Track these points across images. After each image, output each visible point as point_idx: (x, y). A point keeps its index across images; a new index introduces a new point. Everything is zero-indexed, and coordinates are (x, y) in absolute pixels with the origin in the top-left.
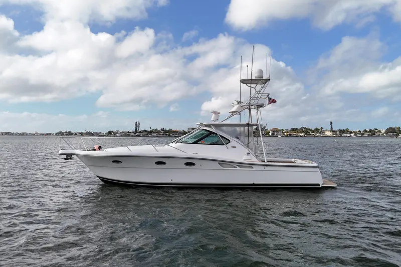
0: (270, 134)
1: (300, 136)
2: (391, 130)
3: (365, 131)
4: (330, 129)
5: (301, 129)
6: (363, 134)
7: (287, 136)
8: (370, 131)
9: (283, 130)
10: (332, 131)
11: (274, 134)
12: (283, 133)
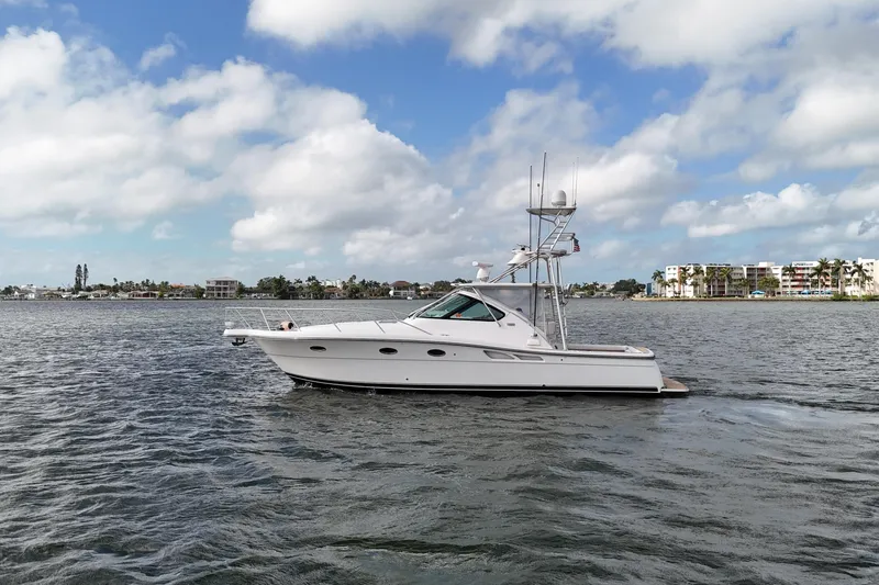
0: (391, 293)
2: (623, 286)
3: (577, 287)
7: (425, 297)
8: (585, 288)
9: (417, 285)
11: (399, 294)
12: (418, 291)
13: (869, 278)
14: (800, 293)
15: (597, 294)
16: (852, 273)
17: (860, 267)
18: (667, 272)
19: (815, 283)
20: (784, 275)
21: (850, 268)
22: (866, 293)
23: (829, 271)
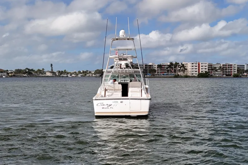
1: (24, 77)
2: (98, 72)
3: (80, 72)
4: (50, 70)
5: (25, 70)
7: (11, 76)
8: (83, 72)
9: (7, 71)
10: (52, 72)
12: (8, 74)
13: (186, 69)
14: (163, 74)
15: (88, 75)
16: (181, 68)
17: (183, 65)
19: (168, 71)
20: (158, 68)
21: (180, 65)
22: (185, 75)
23: (173, 67)
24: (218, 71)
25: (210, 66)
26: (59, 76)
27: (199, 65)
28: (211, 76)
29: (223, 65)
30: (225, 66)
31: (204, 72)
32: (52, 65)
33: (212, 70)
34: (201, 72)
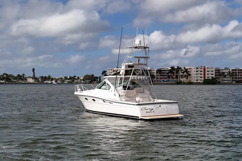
2: (87, 77)
3: (66, 78)
4: (32, 76)
5: (3, 76)
6: (64, 81)
8: (70, 78)
10: (34, 78)
13: (190, 75)
14: (163, 81)
15: (75, 81)
16: (184, 73)
17: (186, 70)
18: (108, 71)
19: (169, 77)
20: (157, 73)
21: (183, 70)
22: (189, 81)
23: (175, 72)
24: (227, 76)
25: (218, 71)
26: (42, 83)
27: (204, 69)
28: (219, 83)
29: (232, 70)
30: (234, 71)
31: (211, 78)
32: (34, 70)
33: (220, 75)
34: (206, 78)
